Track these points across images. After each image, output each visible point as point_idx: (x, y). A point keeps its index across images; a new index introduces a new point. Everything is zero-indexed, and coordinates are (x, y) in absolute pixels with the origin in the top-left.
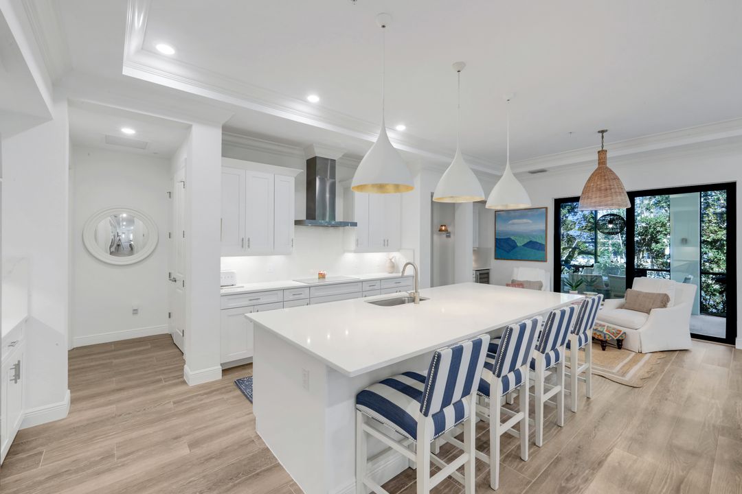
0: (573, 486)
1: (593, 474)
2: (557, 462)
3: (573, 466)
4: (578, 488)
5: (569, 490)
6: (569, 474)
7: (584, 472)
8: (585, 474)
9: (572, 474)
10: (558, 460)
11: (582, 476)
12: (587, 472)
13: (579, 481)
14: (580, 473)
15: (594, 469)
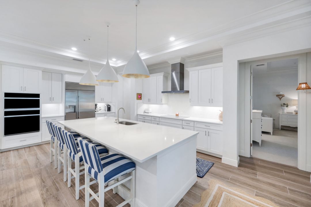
0: (44, 189)
1: (43, 198)
2: (57, 189)
3: (51, 193)
4: (42, 191)
5: (44, 188)
6: (49, 191)
7: (46, 195)
8: (45, 195)
9: (48, 191)
10: (57, 190)
11: (45, 194)
12: (45, 196)
13: (44, 192)
14: (46, 194)
15: (44, 199)
